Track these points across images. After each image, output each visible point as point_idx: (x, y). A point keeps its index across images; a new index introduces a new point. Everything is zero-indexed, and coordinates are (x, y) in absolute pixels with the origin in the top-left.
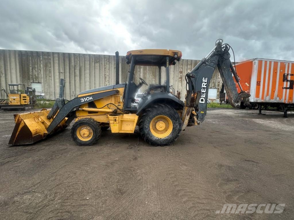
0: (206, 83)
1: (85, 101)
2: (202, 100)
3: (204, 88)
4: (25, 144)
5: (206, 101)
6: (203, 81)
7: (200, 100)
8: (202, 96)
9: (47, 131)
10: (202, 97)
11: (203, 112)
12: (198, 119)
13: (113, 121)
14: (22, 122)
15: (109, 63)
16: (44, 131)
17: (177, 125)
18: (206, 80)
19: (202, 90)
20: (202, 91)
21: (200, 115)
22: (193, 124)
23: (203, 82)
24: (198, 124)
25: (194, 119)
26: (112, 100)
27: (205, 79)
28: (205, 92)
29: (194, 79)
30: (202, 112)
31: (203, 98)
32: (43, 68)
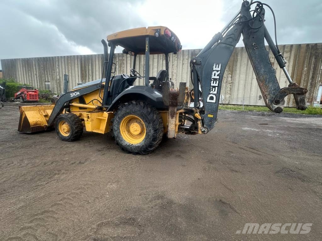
0: (219, 72)
2: (212, 98)
3: (215, 79)
5: (218, 99)
6: (214, 69)
7: (208, 98)
8: (211, 92)
9: (48, 123)
10: (212, 94)
11: (212, 116)
12: (203, 125)
15: (178, 59)
16: (45, 123)
17: (150, 130)
18: (218, 67)
19: (212, 82)
20: (212, 84)
21: (206, 121)
22: (196, 132)
23: (214, 71)
24: (203, 132)
25: (197, 124)
27: (217, 65)
28: (217, 85)
29: (199, 66)
30: (210, 116)
31: (214, 94)
32: (118, 68)
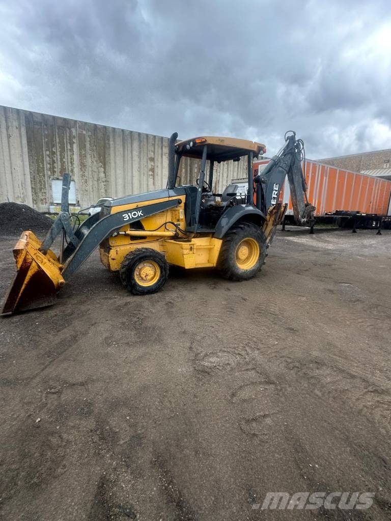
0: (277, 192)
1: (131, 218)
3: (274, 198)
4: (41, 306)
13: (188, 251)
14: (34, 264)
19: (272, 200)
20: (272, 203)
23: (274, 190)
26: (168, 217)
27: (276, 186)
